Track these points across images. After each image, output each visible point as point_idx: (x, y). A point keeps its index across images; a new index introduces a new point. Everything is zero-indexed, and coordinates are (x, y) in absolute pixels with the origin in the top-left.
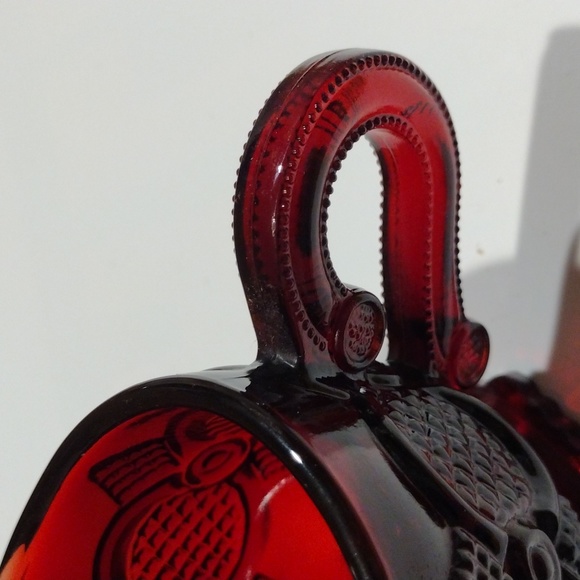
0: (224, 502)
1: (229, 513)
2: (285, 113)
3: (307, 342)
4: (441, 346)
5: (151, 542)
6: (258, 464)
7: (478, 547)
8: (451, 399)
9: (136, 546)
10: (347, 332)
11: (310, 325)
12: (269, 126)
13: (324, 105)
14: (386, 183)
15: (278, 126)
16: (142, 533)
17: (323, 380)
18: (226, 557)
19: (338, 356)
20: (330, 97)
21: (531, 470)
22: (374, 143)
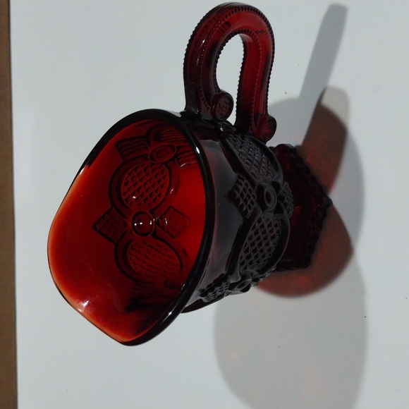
0: (162, 172)
1: (164, 177)
2: (210, 22)
3: (203, 105)
4: (255, 122)
5: (132, 179)
6: (178, 160)
7: (246, 181)
8: (254, 141)
9: (126, 179)
10: (218, 105)
11: (205, 100)
12: (203, 25)
13: (223, 22)
14: (245, 55)
15: (206, 26)
16: (130, 174)
17: (206, 120)
18: (159, 195)
19: (213, 113)
20: (226, 19)
21: (277, 169)
22: (243, 39)
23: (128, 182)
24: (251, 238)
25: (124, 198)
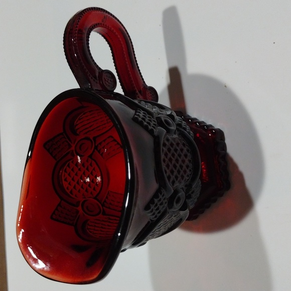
0: (91, 165)
5: (69, 175)
9: (64, 176)
16: (66, 171)
23: (66, 178)
24: (164, 161)
25: (68, 191)
